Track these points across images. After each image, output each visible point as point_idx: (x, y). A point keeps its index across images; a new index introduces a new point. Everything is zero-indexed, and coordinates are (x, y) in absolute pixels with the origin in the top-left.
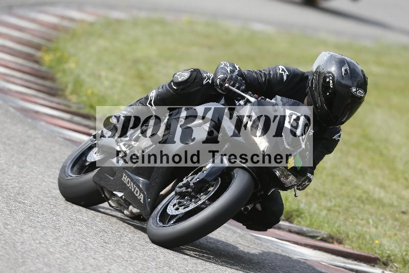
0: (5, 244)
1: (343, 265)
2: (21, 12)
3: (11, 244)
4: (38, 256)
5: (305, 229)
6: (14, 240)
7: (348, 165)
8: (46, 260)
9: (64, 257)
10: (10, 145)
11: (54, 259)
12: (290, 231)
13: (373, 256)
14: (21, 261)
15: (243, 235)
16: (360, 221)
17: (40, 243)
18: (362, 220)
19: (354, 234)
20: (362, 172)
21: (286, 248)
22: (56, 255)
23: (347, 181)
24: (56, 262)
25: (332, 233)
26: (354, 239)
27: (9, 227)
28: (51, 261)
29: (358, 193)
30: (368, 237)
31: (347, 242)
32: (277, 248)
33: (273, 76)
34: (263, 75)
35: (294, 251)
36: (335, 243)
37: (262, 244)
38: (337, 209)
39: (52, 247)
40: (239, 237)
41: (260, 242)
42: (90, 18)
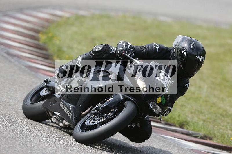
0: (20, 142)
1: (212, 152)
2: (28, 12)
3: (24, 142)
4: (39, 149)
5: (191, 132)
6: (26, 140)
7: (215, 96)
8: (44, 151)
9: (54, 150)
10: (22, 87)
11: (48, 151)
12: (182, 133)
13: (230, 147)
14: (30, 152)
15: (156, 136)
16: (222, 127)
17: (40, 142)
18: (223, 126)
19: (219, 134)
20: (222, 100)
21: (180, 143)
22: (50, 148)
23: (214, 105)
24: (50, 152)
25: (206, 134)
26: (219, 137)
27: (22, 133)
28: (47, 152)
29: (221, 111)
30: (226, 136)
31: (215, 139)
32: (175, 143)
33: (151, 49)
34: (144, 49)
35: (185, 144)
36: (208, 140)
37: (166, 141)
38: (209, 120)
39: (47, 144)
40: (153, 137)
41: (165, 139)
42: (67, 15)
